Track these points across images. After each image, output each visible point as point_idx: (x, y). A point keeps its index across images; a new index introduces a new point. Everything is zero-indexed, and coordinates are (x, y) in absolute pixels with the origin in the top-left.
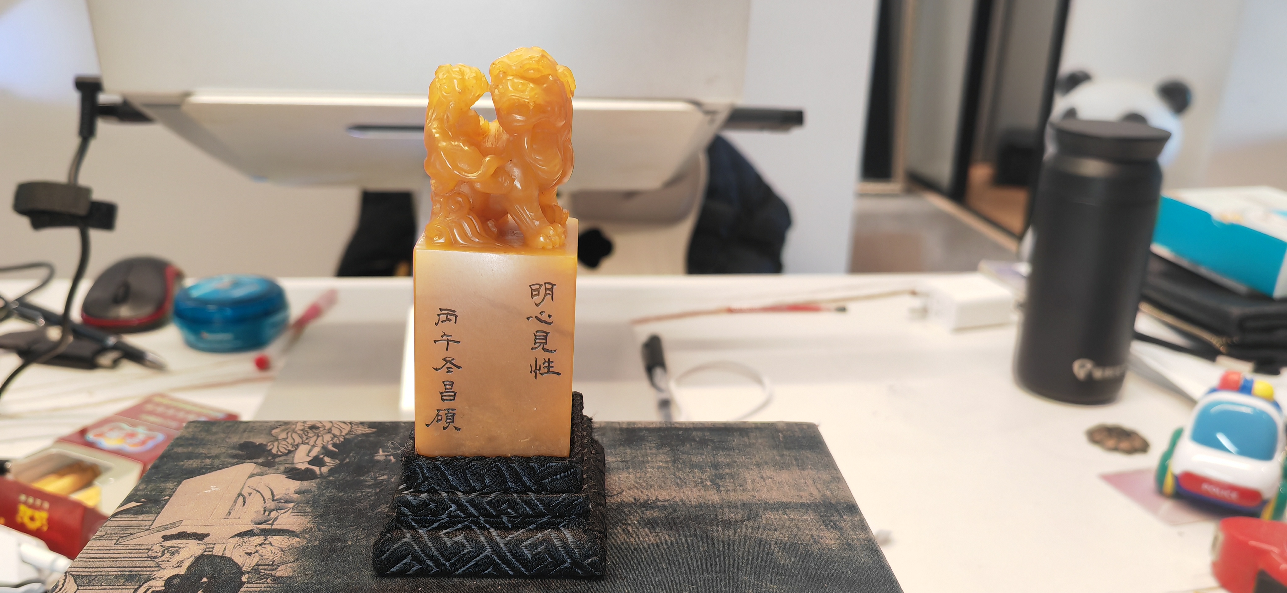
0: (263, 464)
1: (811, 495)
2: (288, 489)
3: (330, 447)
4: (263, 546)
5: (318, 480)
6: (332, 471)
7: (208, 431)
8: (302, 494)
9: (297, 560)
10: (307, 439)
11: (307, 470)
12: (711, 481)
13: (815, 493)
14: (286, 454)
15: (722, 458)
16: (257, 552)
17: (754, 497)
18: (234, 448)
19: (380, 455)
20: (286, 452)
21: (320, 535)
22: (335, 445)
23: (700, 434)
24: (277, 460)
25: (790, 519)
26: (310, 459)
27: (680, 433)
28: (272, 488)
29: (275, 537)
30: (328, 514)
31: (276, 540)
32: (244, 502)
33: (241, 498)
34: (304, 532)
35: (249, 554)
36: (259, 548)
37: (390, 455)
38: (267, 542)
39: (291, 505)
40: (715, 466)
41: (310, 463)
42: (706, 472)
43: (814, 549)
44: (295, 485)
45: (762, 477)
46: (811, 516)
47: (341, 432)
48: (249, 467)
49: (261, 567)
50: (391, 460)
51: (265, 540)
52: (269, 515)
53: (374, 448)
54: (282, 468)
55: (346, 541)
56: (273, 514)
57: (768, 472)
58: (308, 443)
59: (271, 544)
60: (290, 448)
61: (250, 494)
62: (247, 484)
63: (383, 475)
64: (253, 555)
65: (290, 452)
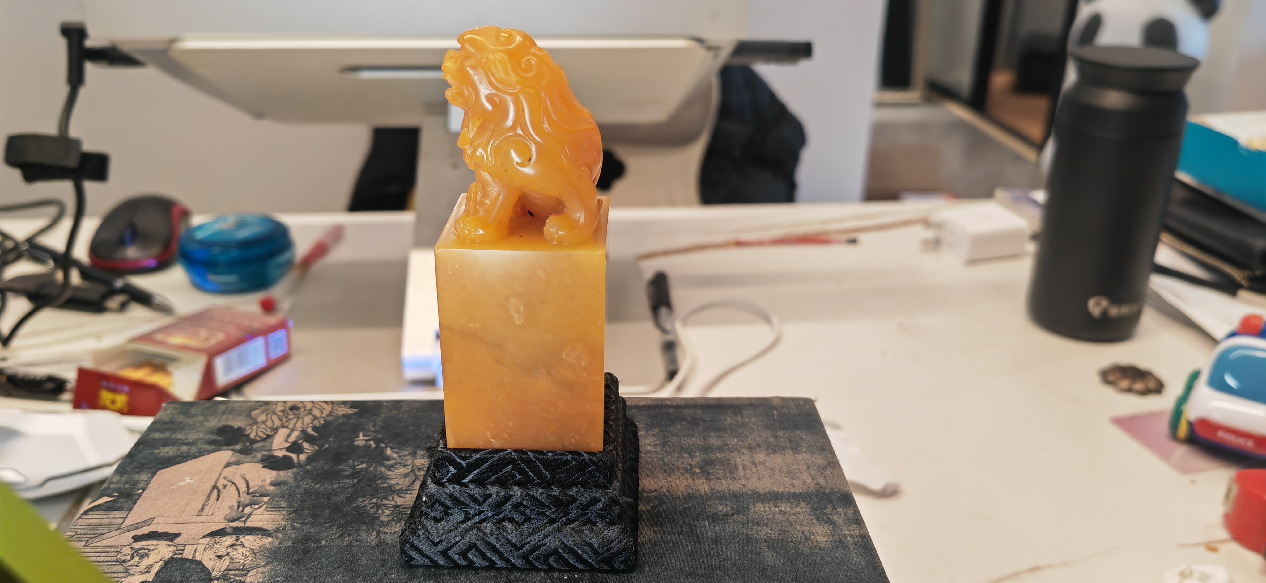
0: (241, 452)
1: (804, 483)
2: (264, 480)
3: (310, 431)
4: (235, 547)
5: (295, 470)
6: (309, 460)
7: (186, 413)
8: (278, 487)
9: (269, 563)
10: (287, 421)
11: (285, 457)
12: (700, 468)
13: (809, 480)
14: (264, 440)
15: (713, 441)
16: (228, 554)
17: (745, 486)
18: (211, 433)
19: (361, 440)
20: (265, 436)
21: (293, 534)
22: (315, 429)
23: (691, 412)
24: (255, 446)
25: (781, 512)
26: (287, 445)
27: (671, 410)
28: (248, 479)
29: (247, 537)
30: (303, 510)
31: (249, 540)
32: (219, 496)
33: (215, 492)
34: (277, 530)
35: (220, 557)
36: (230, 550)
37: (370, 440)
38: (239, 543)
39: (266, 499)
40: (706, 449)
41: (288, 449)
42: (696, 456)
43: (805, 549)
44: (270, 475)
45: (754, 463)
46: (803, 509)
47: (322, 413)
48: (226, 455)
49: (231, 573)
50: (370, 446)
51: (237, 540)
52: (243, 510)
53: (355, 431)
54: (259, 456)
55: (319, 541)
56: (247, 510)
57: (760, 457)
58: (287, 427)
59: (243, 546)
60: (269, 433)
61: (225, 486)
62: (223, 476)
63: (362, 463)
64: (223, 559)
65: (268, 437)
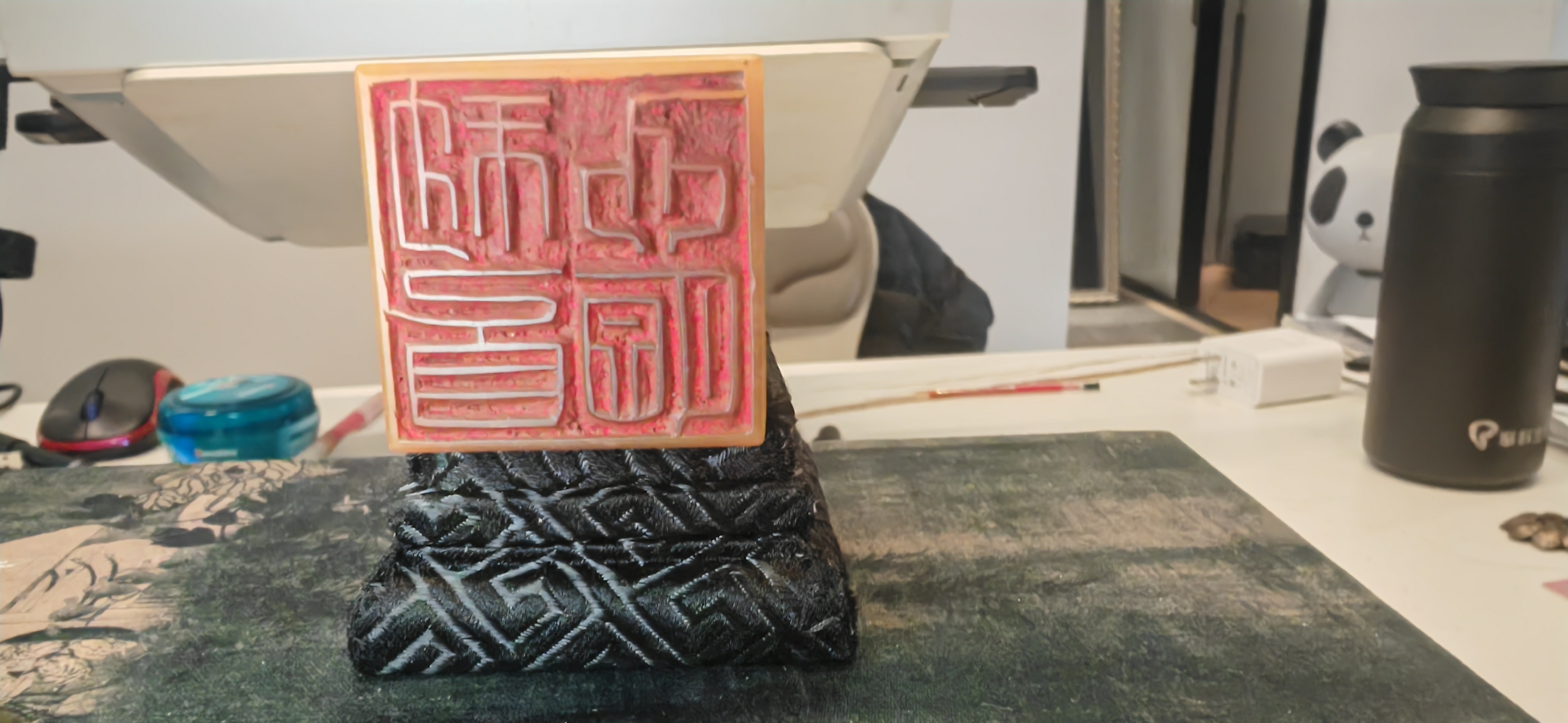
0: (118, 526)
2: (149, 561)
3: (255, 496)
4: (54, 658)
5: (211, 546)
6: (244, 531)
8: (173, 569)
9: (115, 681)
10: (214, 487)
11: (199, 531)
12: (996, 521)
13: (1216, 531)
14: (168, 510)
15: (1007, 486)
16: (35, 669)
17: (1092, 542)
18: (76, 503)
19: (346, 504)
20: (169, 505)
21: (182, 635)
22: (263, 493)
24: (148, 517)
26: (208, 514)
28: (118, 560)
29: (86, 643)
30: (213, 598)
31: (86, 648)
32: (52, 584)
33: (49, 579)
34: (152, 629)
35: (16, 674)
36: (43, 662)
37: (362, 504)
38: (66, 651)
39: (143, 586)
40: (998, 498)
41: (207, 520)
42: (980, 508)
44: (163, 554)
45: (1097, 511)
47: (282, 474)
48: (90, 530)
49: (29, 699)
50: (362, 512)
51: (62, 648)
52: (92, 603)
53: (337, 494)
54: (151, 529)
55: (232, 643)
56: (100, 603)
57: (1106, 503)
58: (214, 493)
59: (72, 654)
60: (179, 500)
61: (69, 571)
62: (72, 557)
63: (344, 532)
64: (22, 677)
65: (176, 505)
